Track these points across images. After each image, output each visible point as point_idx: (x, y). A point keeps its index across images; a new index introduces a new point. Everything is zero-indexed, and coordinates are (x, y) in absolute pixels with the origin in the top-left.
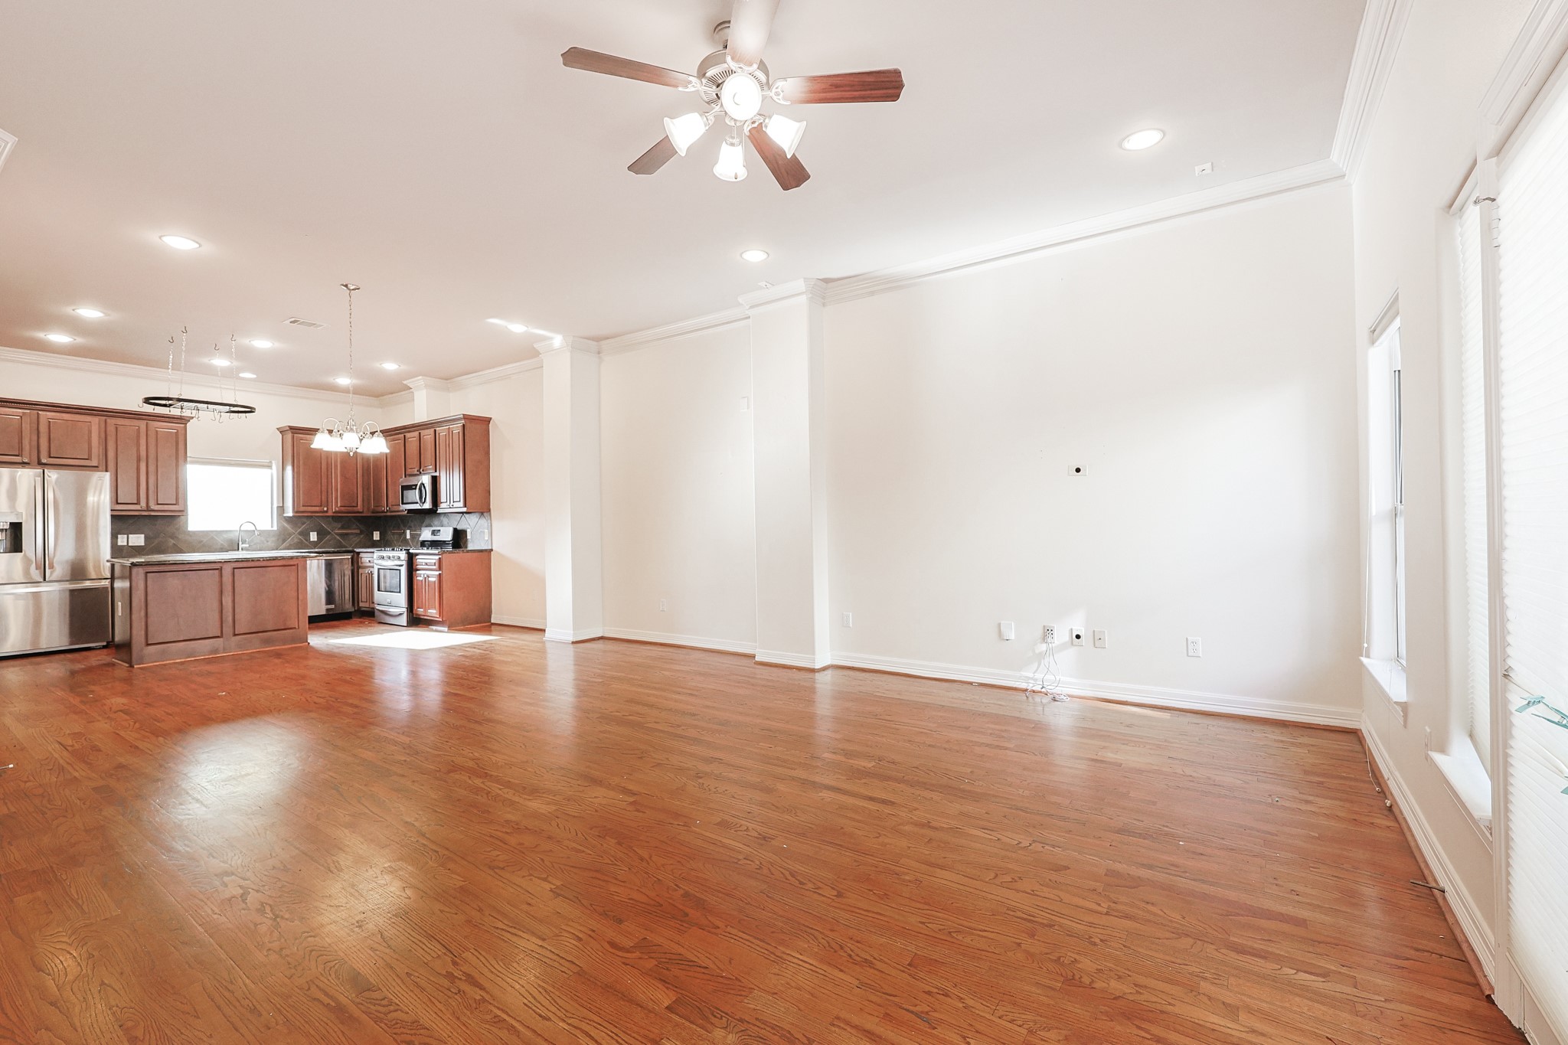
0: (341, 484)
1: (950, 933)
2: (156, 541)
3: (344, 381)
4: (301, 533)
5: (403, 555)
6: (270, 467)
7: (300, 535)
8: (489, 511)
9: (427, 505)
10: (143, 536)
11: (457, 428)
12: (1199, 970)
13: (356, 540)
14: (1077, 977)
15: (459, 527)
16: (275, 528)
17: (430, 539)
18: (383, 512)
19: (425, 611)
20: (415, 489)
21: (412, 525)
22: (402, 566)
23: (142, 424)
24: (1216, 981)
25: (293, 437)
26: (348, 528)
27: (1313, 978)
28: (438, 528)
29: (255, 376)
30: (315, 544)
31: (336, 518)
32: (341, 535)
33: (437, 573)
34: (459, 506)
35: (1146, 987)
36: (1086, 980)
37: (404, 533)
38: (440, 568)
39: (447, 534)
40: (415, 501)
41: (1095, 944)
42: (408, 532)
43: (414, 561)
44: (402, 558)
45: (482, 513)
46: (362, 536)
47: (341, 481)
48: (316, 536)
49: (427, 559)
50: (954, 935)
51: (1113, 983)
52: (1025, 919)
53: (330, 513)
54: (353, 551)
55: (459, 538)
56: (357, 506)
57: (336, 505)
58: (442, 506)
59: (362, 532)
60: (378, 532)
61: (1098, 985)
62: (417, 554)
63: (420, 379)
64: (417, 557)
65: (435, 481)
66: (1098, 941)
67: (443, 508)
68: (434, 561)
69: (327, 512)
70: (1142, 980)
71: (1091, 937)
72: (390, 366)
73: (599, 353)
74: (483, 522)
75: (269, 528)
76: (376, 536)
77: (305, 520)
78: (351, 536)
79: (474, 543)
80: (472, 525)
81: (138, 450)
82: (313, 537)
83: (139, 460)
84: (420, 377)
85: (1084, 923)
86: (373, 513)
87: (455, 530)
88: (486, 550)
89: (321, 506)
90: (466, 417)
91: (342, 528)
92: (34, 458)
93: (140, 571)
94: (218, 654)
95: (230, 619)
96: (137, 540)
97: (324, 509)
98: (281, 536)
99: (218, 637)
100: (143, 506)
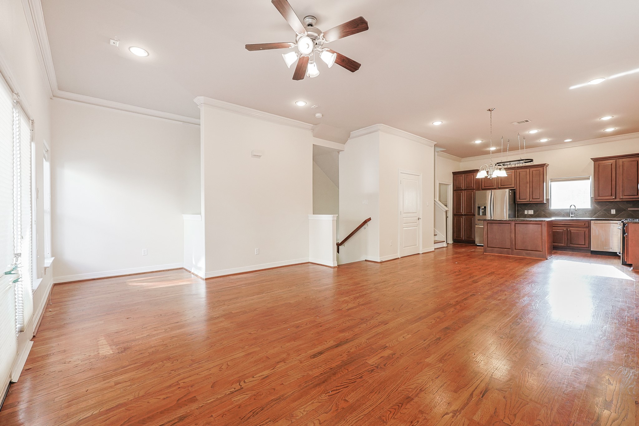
1: (212, 346)
2: (537, 213)
7: (605, 211)
10: (533, 211)
12: (133, 387)
14: (168, 361)
16: (591, 208)
24: (125, 388)
25: (595, 163)
27: (85, 417)
31: (627, 202)
32: (633, 211)
35: (147, 371)
36: (164, 362)
41: (172, 371)
50: (210, 347)
51: (157, 366)
52: (200, 362)
53: (618, 200)
56: (637, 195)
61: (161, 363)
66: (172, 372)
69: (616, 199)
70: (149, 372)
71: (175, 371)
77: (608, 203)
81: (526, 180)
82: (613, 212)
85: (182, 373)
89: (611, 196)
91: (633, 207)
92: (497, 186)
93: (486, 222)
94: (510, 255)
95: (514, 243)
96: (531, 212)
97: (614, 197)
98: (594, 212)
99: (510, 249)
100: (528, 200)
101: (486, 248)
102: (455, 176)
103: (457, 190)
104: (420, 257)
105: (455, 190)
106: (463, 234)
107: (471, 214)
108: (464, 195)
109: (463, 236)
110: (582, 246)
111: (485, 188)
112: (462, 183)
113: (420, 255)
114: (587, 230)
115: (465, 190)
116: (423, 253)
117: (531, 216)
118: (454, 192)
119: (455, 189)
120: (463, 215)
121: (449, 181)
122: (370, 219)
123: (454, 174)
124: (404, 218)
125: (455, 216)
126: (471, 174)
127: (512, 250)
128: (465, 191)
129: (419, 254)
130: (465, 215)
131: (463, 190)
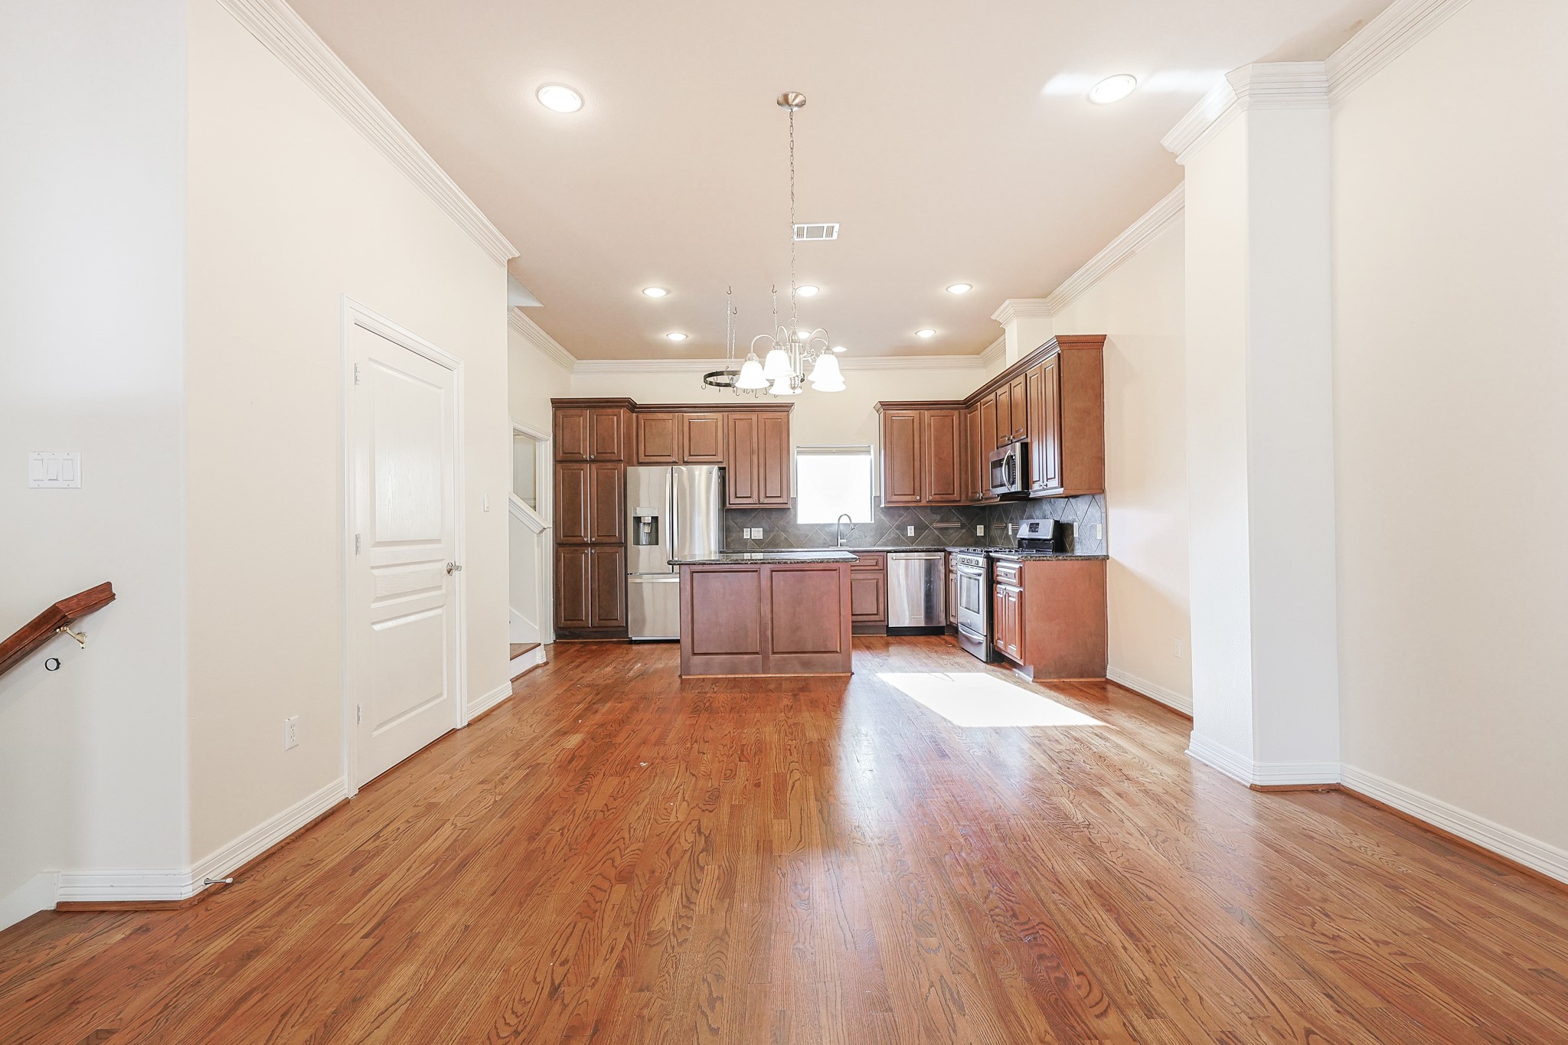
0: (935, 467)
2: (772, 535)
3: (927, 334)
4: (898, 528)
5: (982, 561)
6: (868, 452)
7: (897, 529)
8: (1103, 491)
9: (1017, 487)
10: (761, 529)
11: (1050, 360)
13: (956, 536)
15: (1064, 520)
16: (873, 522)
17: (1026, 537)
18: (979, 500)
19: (1005, 646)
20: (1001, 465)
21: (1014, 517)
22: (980, 575)
23: (754, 416)
25: (885, 414)
26: (947, 521)
28: (1037, 521)
29: (845, 349)
30: (913, 540)
31: (934, 508)
32: (941, 529)
33: (1017, 590)
34: (1054, 487)
37: (1006, 527)
38: (1021, 584)
39: (1046, 531)
40: (1005, 484)
42: (1010, 525)
43: (995, 567)
44: (980, 565)
45: (1093, 496)
46: (964, 531)
47: (935, 461)
48: (913, 531)
49: (1008, 568)
53: (923, 503)
54: (944, 551)
55: (1062, 538)
56: (954, 494)
57: (928, 495)
58: (1036, 487)
59: (963, 526)
60: (983, 526)
62: (998, 560)
63: (1009, 305)
64: (998, 564)
65: (1026, 449)
67: (1036, 490)
68: (1014, 572)
69: (920, 501)
72: (959, 289)
73: (1330, 89)
74: (1094, 512)
75: (868, 521)
76: (980, 531)
77: (902, 512)
78: (952, 531)
79: (1084, 545)
80: (1077, 514)
81: (751, 443)
82: (911, 531)
83: (752, 453)
84: (1007, 302)
86: (971, 501)
87: (1057, 524)
88: (1096, 558)
89: (914, 494)
90: (1062, 341)
91: (942, 521)
92: (681, 457)
93: (687, 570)
94: (758, 674)
95: (769, 633)
96: (757, 533)
97: (918, 498)
98: (879, 531)
99: (757, 653)
100: (755, 499)
101: (689, 659)
102: (560, 413)
103: (565, 460)
104: (461, 748)
105: (561, 462)
106: (587, 607)
107: (613, 540)
108: (588, 476)
109: (587, 615)
110: (873, 618)
111: (648, 459)
112: (585, 440)
113: (458, 734)
114: (880, 576)
115: (592, 461)
116: (469, 725)
117: (758, 545)
118: (559, 466)
119: (558, 459)
120: (586, 545)
121: (543, 424)
122: (100, 596)
123: (558, 404)
124: (376, 572)
125: (561, 549)
126: (610, 411)
127: (766, 658)
128: (594, 466)
129: (453, 732)
130: (593, 545)
131: (585, 461)
